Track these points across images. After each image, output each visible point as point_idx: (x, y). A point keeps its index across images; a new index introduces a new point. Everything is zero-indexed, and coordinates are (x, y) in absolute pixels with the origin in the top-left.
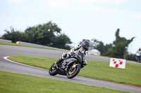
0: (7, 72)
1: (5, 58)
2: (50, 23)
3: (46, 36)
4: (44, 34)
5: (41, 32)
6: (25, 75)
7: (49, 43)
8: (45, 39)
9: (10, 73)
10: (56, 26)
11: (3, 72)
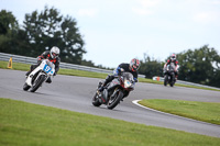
0: (136, 125)
1: (135, 102)
2: (205, 47)
3: (199, 68)
4: (197, 65)
5: (191, 61)
6: (165, 129)
7: (204, 80)
8: (197, 72)
9: (142, 126)
10: (214, 52)
11: (131, 124)
